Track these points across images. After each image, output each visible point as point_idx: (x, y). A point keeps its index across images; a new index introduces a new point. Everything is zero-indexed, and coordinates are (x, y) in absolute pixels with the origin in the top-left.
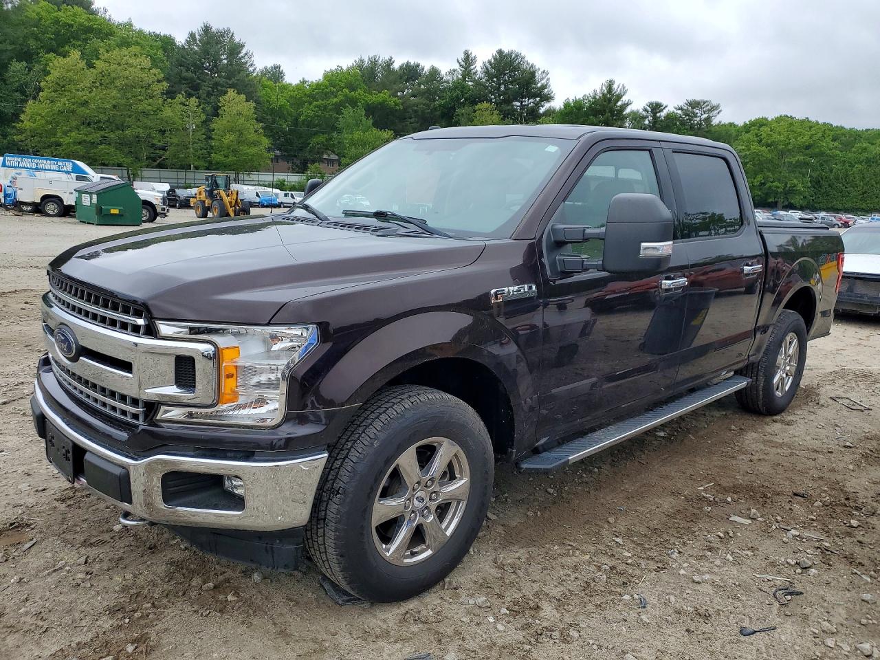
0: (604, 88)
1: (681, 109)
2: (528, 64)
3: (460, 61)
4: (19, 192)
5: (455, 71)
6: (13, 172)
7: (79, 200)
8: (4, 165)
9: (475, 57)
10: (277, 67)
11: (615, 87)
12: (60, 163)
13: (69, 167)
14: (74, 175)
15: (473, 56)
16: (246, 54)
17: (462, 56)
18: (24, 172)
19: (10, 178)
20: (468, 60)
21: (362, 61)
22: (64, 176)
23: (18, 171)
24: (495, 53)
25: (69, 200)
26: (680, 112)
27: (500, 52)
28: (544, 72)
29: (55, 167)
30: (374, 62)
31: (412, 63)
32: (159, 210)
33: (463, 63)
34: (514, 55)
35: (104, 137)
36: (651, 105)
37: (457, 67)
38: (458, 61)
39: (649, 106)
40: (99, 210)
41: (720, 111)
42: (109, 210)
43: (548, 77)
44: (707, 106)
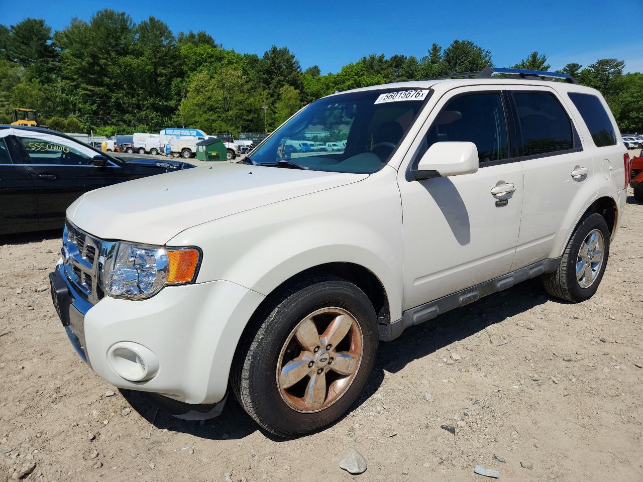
0: (530, 58)
1: (593, 66)
2: (477, 48)
3: (430, 50)
4: (172, 147)
5: (426, 57)
6: (169, 137)
7: (198, 150)
8: (166, 134)
9: (440, 48)
10: (316, 67)
11: (538, 56)
12: (191, 131)
13: (195, 133)
14: (197, 137)
15: (438, 47)
16: (295, 62)
17: (431, 48)
18: (174, 137)
19: (168, 141)
20: (436, 49)
21: (365, 58)
22: (192, 138)
23: (172, 136)
24: (452, 43)
25: (194, 150)
26: (592, 69)
27: (456, 42)
28: (487, 52)
29: (188, 134)
30: (373, 58)
31: (399, 56)
32: (236, 153)
33: (432, 52)
34: (466, 43)
35: (219, 117)
36: (569, 66)
37: (428, 55)
38: (429, 51)
39: (568, 67)
40: (206, 153)
41: (624, 66)
42: (211, 153)
43: (490, 55)
44: (614, 63)
